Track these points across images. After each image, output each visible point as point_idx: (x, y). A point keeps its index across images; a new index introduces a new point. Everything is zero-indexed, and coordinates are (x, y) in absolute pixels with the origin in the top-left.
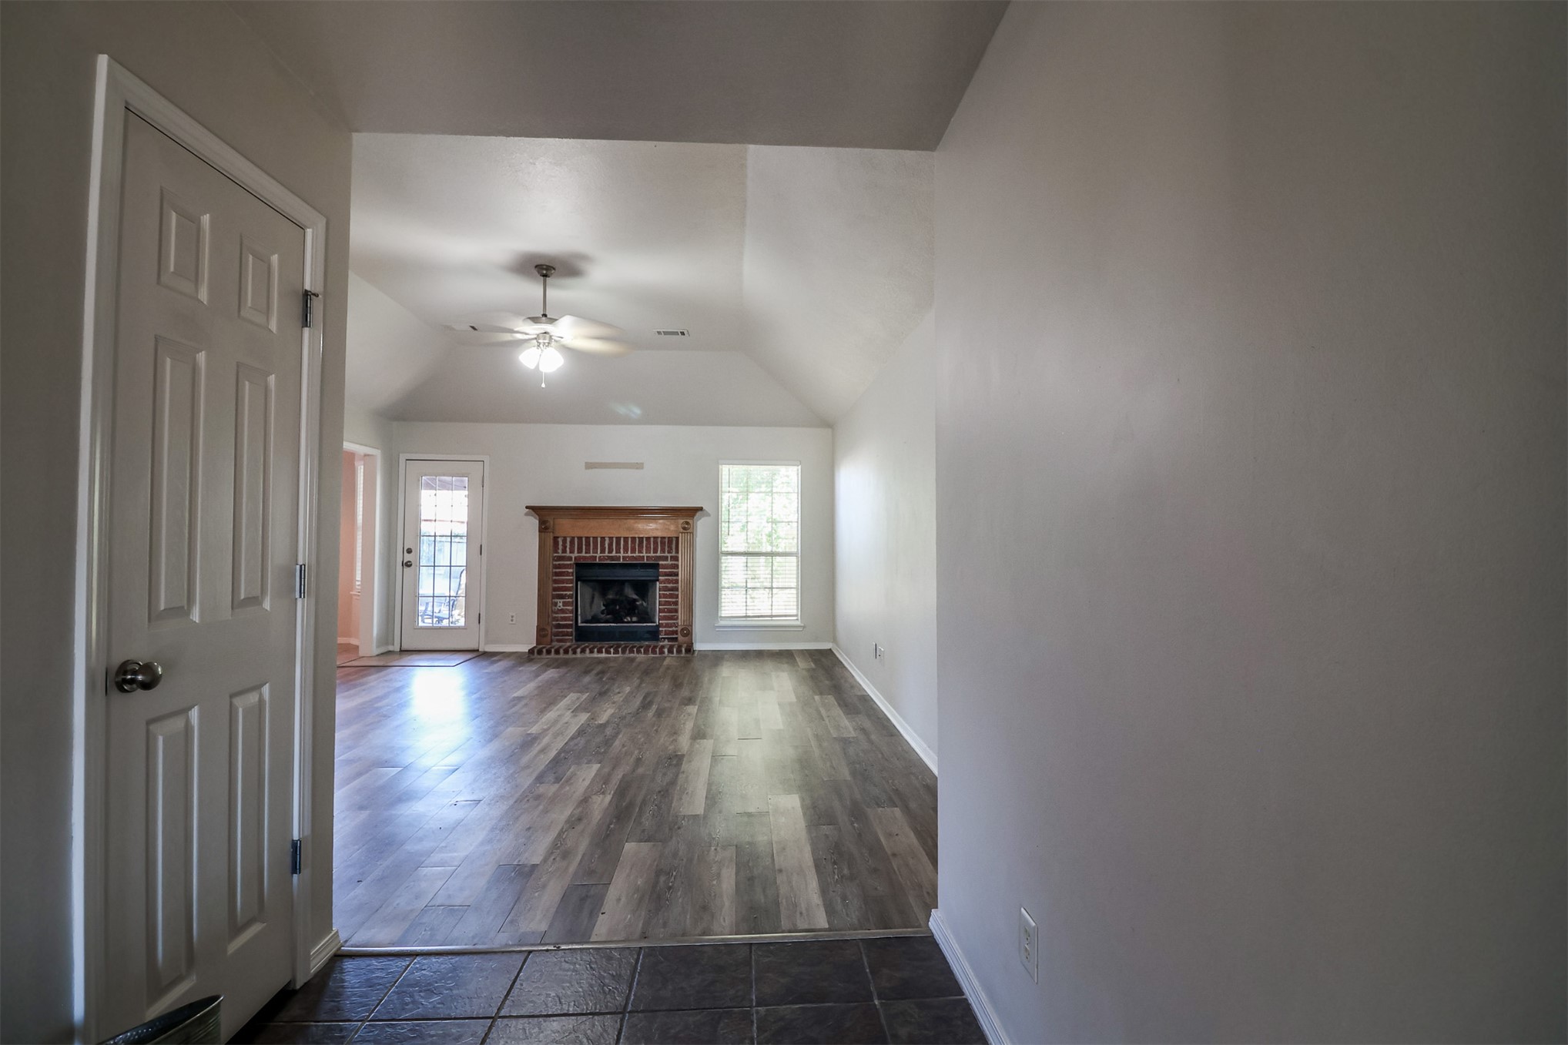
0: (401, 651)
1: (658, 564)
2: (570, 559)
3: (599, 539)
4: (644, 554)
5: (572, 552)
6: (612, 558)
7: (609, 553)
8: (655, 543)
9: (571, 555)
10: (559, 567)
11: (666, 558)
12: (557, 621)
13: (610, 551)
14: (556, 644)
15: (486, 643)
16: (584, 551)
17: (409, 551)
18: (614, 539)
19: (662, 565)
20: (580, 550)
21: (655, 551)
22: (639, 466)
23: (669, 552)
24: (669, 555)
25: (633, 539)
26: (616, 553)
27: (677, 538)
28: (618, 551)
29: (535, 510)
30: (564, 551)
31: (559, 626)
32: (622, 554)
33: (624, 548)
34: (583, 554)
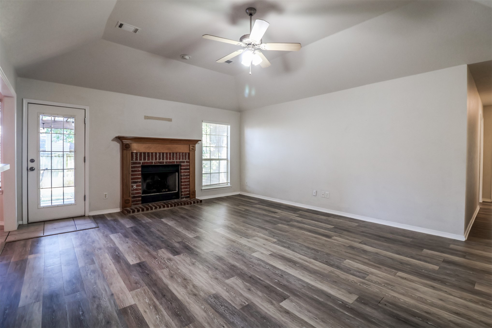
0: (28, 223)
1: (181, 165)
2: (140, 163)
3: (154, 154)
4: (175, 160)
5: (141, 160)
6: (160, 163)
7: (159, 160)
8: (180, 155)
9: (140, 161)
10: (134, 167)
11: (184, 162)
12: (134, 194)
13: (160, 159)
14: (133, 207)
15: (90, 210)
16: (147, 159)
17: (32, 161)
18: (161, 154)
19: (182, 165)
20: (145, 159)
21: (180, 159)
22: (170, 120)
23: (185, 159)
24: (185, 161)
25: (170, 153)
26: (162, 160)
27: (189, 154)
28: (163, 159)
29: (119, 139)
30: (137, 159)
31: (134, 197)
32: (165, 161)
33: (166, 158)
34: (147, 161)
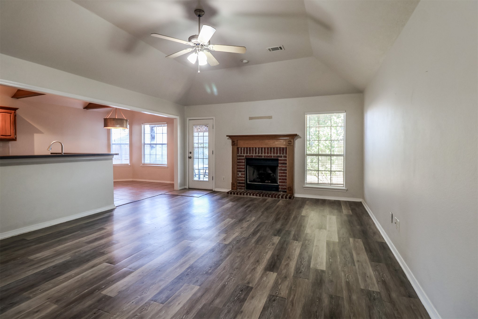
0: (189, 188)
1: (278, 159)
2: (243, 156)
3: (254, 148)
4: (272, 155)
5: (244, 153)
6: (259, 156)
7: (258, 154)
8: (277, 150)
9: (244, 155)
10: (240, 159)
11: (281, 157)
12: (239, 181)
13: (259, 153)
14: (238, 190)
15: (216, 187)
16: (248, 153)
17: (191, 153)
18: (260, 148)
19: (280, 159)
20: (247, 153)
21: (277, 154)
22: (270, 117)
23: (283, 154)
24: (283, 155)
25: (268, 148)
26: (261, 154)
27: (286, 148)
28: (262, 154)
29: (230, 137)
30: (241, 153)
31: (240, 183)
32: (263, 155)
33: (264, 152)
34: (248, 155)
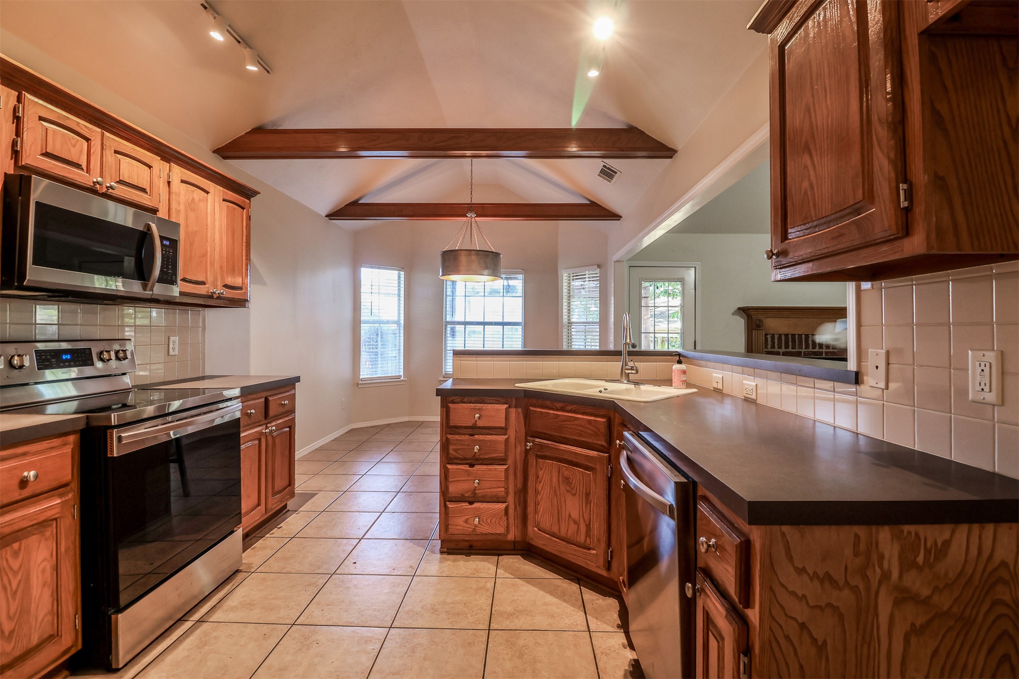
2: (778, 353)
3: (803, 336)
5: (780, 347)
7: (812, 349)
9: (779, 350)
16: (790, 346)
17: (634, 346)
20: (787, 346)
30: (773, 347)
34: (790, 350)
